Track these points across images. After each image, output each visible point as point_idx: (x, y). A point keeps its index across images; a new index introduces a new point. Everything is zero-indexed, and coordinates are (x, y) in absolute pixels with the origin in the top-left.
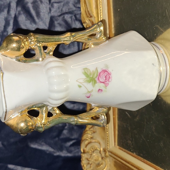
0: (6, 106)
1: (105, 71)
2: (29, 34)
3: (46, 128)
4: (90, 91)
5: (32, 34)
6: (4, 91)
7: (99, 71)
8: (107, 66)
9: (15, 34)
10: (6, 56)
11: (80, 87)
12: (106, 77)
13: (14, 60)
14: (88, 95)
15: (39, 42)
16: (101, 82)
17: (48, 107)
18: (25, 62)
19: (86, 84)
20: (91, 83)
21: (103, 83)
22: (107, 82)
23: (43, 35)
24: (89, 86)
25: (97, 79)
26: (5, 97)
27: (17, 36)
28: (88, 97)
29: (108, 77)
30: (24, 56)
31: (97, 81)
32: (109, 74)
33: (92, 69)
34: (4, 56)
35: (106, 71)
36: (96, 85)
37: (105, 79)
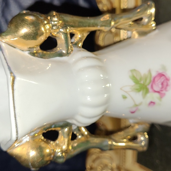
0: (17, 132)
1: (161, 75)
2: (51, 13)
3: (69, 157)
4: (137, 103)
5: (54, 13)
6: (14, 107)
7: (154, 74)
8: (164, 67)
9: (29, 11)
10: (14, 47)
11: (124, 97)
12: (162, 84)
13: (26, 53)
14: (134, 110)
15: (65, 26)
16: (155, 91)
17: (73, 126)
18: (42, 57)
19: (133, 94)
20: (141, 93)
21: (158, 92)
22: (164, 92)
23: (71, 16)
24: (138, 97)
25: (149, 87)
26: (15, 117)
27: (34, 16)
28: (133, 112)
29: (165, 84)
30: (40, 47)
31: (150, 90)
32: (167, 79)
33: (143, 71)
34: (12, 46)
35: (163, 75)
36: (149, 95)
37: (160, 86)
